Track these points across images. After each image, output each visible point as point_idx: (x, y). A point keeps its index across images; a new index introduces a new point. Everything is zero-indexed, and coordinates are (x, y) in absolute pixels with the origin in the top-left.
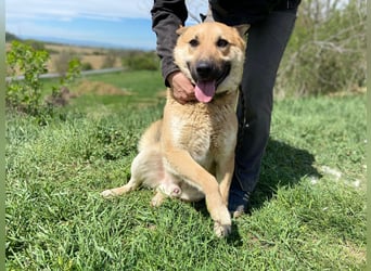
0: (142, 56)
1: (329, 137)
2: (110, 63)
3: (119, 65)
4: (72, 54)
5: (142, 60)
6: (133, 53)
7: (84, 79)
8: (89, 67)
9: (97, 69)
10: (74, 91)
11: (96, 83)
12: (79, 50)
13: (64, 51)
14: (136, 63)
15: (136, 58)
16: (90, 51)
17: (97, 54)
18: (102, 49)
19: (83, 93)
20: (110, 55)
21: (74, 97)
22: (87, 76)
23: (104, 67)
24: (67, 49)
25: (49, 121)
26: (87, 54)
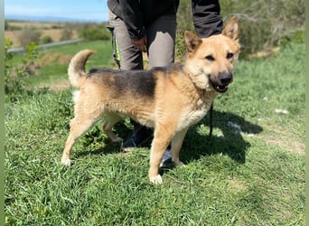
0: (95, 28)
1: (238, 97)
2: (67, 36)
3: (76, 37)
4: (33, 29)
5: (95, 32)
6: (87, 25)
7: (46, 51)
8: (49, 40)
9: (57, 42)
10: (38, 62)
11: (56, 54)
12: (39, 26)
13: (26, 27)
14: (91, 34)
15: (90, 30)
16: (49, 26)
17: (55, 28)
18: (59, 23)
19: (46, 63)
20: (67, 28)
21: (38, 68)
22: (48, 48)
23: (62, 39)
24: (29, 25)
25: (20, 98)
26: (46, 29)
